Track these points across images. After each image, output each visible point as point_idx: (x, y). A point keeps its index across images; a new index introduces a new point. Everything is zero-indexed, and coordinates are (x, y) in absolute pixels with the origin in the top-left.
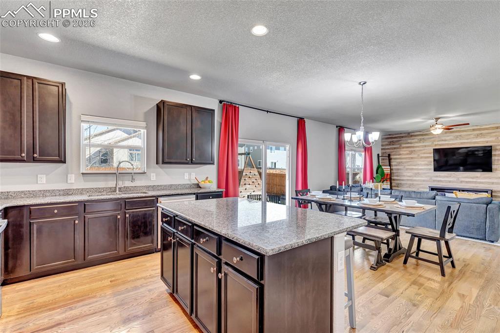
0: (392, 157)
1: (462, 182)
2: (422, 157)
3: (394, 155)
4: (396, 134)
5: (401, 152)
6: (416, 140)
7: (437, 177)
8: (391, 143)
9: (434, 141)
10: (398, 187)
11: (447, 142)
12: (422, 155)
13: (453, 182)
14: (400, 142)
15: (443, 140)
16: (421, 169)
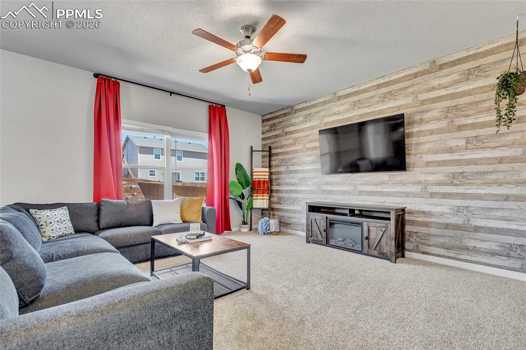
0: (273, 151)
1: (361, 193)
2: (308, 149)
3: (275, 148)
4: (277, 111)
5: (284, 143)
6: (301, 119)
7: (327, 184)
8: (273, 127)
9: (324, 116)
10: (280, 204)
11: (340, 117)
12: (309, 145)
13: (349, 193)
14: (283, 124)
15: (335, 114)
16: (307, 171)
